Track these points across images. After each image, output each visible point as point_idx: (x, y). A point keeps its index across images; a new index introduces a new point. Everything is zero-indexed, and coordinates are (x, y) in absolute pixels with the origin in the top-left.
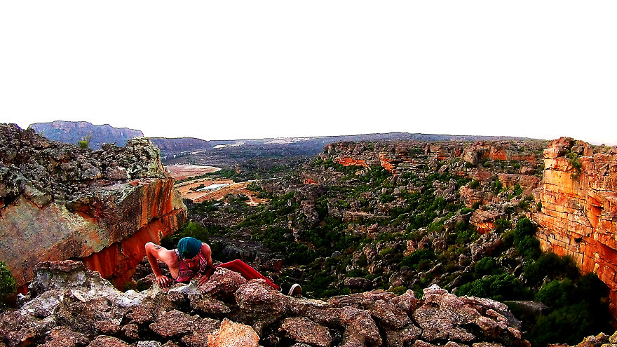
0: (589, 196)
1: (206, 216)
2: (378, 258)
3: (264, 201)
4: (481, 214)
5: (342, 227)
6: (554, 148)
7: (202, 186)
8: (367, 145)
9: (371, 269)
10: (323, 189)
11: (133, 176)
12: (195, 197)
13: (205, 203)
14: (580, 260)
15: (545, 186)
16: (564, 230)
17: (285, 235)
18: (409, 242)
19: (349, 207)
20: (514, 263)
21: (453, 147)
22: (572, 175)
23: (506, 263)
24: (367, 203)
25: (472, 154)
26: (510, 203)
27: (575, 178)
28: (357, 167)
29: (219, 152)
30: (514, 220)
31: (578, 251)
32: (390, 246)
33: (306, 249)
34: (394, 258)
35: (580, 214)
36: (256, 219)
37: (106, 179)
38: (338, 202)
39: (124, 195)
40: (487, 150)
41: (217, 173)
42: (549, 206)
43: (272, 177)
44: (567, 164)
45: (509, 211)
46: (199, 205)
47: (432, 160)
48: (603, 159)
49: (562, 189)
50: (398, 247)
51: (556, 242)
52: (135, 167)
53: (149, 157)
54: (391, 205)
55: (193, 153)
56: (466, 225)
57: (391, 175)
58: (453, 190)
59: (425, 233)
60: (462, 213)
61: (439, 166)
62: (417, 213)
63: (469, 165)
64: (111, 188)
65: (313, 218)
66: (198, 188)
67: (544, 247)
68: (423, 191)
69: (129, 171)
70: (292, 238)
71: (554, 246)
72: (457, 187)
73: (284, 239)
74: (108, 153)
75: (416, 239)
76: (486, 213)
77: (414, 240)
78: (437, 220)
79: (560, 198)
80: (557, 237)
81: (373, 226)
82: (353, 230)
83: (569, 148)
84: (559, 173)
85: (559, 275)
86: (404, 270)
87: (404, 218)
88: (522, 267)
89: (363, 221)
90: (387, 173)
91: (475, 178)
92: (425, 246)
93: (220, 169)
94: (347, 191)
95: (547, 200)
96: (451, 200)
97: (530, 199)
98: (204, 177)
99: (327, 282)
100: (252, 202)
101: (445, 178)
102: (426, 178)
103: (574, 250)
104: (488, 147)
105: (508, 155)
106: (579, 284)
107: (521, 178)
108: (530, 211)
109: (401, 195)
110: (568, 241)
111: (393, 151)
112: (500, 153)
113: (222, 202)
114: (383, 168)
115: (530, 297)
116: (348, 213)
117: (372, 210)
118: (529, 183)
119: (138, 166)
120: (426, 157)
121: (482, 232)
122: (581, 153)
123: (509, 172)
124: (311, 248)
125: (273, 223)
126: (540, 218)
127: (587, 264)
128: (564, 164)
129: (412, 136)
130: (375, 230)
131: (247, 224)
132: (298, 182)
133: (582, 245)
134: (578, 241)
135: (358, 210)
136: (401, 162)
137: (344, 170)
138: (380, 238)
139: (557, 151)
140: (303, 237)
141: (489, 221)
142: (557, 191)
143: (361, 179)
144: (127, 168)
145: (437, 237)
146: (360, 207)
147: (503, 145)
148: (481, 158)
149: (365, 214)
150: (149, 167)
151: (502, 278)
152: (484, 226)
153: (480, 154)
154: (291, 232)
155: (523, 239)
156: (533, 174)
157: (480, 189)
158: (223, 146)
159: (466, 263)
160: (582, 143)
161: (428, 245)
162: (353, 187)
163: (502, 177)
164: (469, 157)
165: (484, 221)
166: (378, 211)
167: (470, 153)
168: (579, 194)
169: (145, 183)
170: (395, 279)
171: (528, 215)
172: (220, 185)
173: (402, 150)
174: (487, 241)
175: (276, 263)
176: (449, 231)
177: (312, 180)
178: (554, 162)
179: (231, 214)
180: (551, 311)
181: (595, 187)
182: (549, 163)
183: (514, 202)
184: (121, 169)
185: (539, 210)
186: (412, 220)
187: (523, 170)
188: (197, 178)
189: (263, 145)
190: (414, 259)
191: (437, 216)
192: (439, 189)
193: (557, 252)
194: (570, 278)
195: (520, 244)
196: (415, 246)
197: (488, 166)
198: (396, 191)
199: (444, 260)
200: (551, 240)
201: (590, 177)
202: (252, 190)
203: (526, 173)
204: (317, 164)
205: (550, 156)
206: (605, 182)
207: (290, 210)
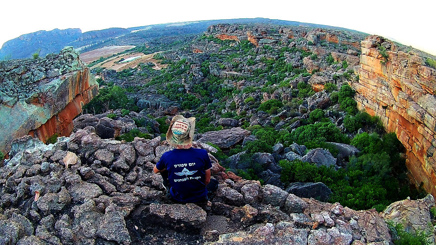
0: (392, 79)
1: (125, 80)
2: (243, 105)
3: (165, 66)
4: (315, 79)
5: (220, 82)
6: (369, 41)
7: (123, 60)
8: (238, 26)
9: (238, 112)
10: (207, 56)
11: (63, 73)
12: (117, 68)
13: (124, 71)
14: (386, 122)
15: (362, 65)
16: (374, 98)
17: (180, 89)
18: (265, 94)
19: (224, 68)
20: (338, 116)
21: (300, 30)
22: (381, 62)
23: (332, 114)
24: (237, 66)
25: (313, 37)
26: (337, 73)
27: (383, 64)
28: (230, 41)
29: (135, 35)
30: (339, 85)
31: (384, 115)
32: (252, 96)
33: (195, 98)
34: (254, 105)
35: (386, 89)
36: (159, 79)
37: (48, 78)
38: (217, 65)
39: (57, 87)
40: (324, 35)
41: (132, 50)
42: (364, 79)
43: (171, 49)
44: (378, 53)
45: (336, 78)
46: (120, 73)
47: (284, 38)
48: (404, 56)
49: (374, 69)
50: (258, 97)
51: (369, 106)
52: (64, 67)
53: (73, 59)
54: (254, 68)
55: (116, 38)
56: (305, 85)
57: (255, 47)
58: (299, 60)
59: (276, 88)
60: (303, 76)
61: (289, 43)
62: (272, 74)
63: (310, 44)
64: (50, 83)
65: (199, 76)
66: (120, 61)
67: (360, 107)
68: (277, 59)
69: (61, 70)
70: (185, 91)
71: (367, 108)
72: (302, 58)
73: (179, 92)
74: (49, 61)
75: (270, 92)
76: (320, 78)
77: (268, 93)
78: (286, 79)
79: (372, 75)
80: (370, 102)
81: (241, 82)
82: (226, 84)
83: (379, 43)
84: (372, 58)
85: (370, 129)
86: (260, 113)
87: (263, 76)
88: (343, 119)
89: (234, 78)
90: (252, 45)
91: (314, 53)
92: (276, 97)
93: (135, 47)
94: (224, 57)
95: (363, 76)
96: (297, 67)
97: (352, 72)
98: (123, 53)
99: (208, 122)
100: (157, 67)
101: (293, 51)
102: (279, 50)
103: (382, 114)
104: (325, 33)
105: (339, 40)
106: (384, 139)
107: (348, 57)
108: (351, 81)
109: (261, 61)
110: (377, 106)
111: (257, 30)
112: (334, 38)
113: (136, 69)
114: (249, 42)
115: (347, 142)
116: (223, 73)
117: (241, 71)
118: (354, 61)
119: (66, 66)
120: (280, 36)
121: (317, 90)
122: (389, 49)
123: (339, 52)
124: (197, 97)
125: (172, 81)
126: (357, 87)
127: (391, 125)
128: (375, 53)
129: (271, 20)
130: (243, 84)
131: (154, 83)
132: (189, 51)
133: (387, 111)
134: (385, 108)
135: (231, 71)
136: (261, 38)
137: (222, 43)
138: (245, 91)
139: (371, 43)
140: (192, 90)
141: (321, 83)
142: (370, 70)
143: (234, 49)
144: (59, 68)
145: (285, 92)
146: (232, 68)
147: (336, 33)
148: (319, 39)
149: (236, 73)
150: (72, 65)
151: (327, 125)
152: (317, 87)
153: (318, 37)
154: (184, 86)
155: (345, 99)
156: (357, 56)
157: (318, 61)
158: (137, 31)
159: (304, 112)
160: (390, 42)
161: (278, 97)
162: (227, 55)
163: (334, 54)
164: (311, 38)
165: (318, 84)
166: (245, 71)
167: (311, 36)
168: (386, 75)
169: (70, 76)
170: (253, 120)
171: (349, 83)
172: (135, 58)
173: (263, 30)
174: (319, 97)
175: (173, 110)
176: (293, 88)
177: (199, 50)
178: (368, 51)
179: (142, 77)
180: (361, 155)
181: (397, 73)
182: (365, 50)
183: (340, 73)
184: (56, 70)
185: (357, 81)
186: (269, 79)
187: (350, 52)
188: (119, 54)
189: (165, 28)
190: (268, 106)
191: (286, 76)
192: (288, 58)
193: (369, 112)
194: (378, 133)
195: (343, 102)
196: (269, 97)
197: (325, 46)
198: (258, 58)
199: (288, 108)
200: (365, 103)
201: (394, 66)
202: (157, 59)
203: (352, 54)
204: (203, 39)
205: (366, 46)
206: (405, 71)
207: (183, 71)
